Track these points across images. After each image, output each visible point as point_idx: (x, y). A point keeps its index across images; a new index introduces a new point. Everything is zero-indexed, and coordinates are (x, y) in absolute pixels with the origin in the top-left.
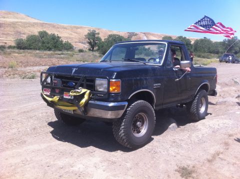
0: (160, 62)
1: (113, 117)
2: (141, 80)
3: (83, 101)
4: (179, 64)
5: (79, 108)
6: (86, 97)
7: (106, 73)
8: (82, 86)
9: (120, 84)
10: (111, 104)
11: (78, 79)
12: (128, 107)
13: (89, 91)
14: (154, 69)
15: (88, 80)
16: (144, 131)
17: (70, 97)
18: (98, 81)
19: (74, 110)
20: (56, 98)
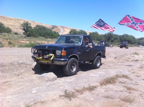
0: (80, 44)
1: (63, 64)
2: (73, 51)
3: (52, 58)
4: (88, 45)
5: (50, 61)
6: (53, 57)
7: (60, 48)
8: (51, 53)
9: (65, 52)
10: (63, 59)
11: (50, 51)
12: (68, 60)
13: (54, 55)
14: (78, 47)
15: (53, 51)
16: (74, 70)
17: (47, 57)
18: (57, 51)
19: (48, 62)
20: (41, 58)
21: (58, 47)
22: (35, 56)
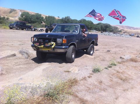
1: (64, 51)
2: (72, 39)
3: (53, 46)
5: (52, 49)
7: (61, 37)
8: (52, 41)
9: (66, 40)
10: (63, 47)
12: (69, 48)
13: (55, 43)
15: (54, 39)
17: (48, 45)
18: (58, 40)
19: (48, 50)
20: (42, 46)
21: (58, 35)
22: (36, 45)
